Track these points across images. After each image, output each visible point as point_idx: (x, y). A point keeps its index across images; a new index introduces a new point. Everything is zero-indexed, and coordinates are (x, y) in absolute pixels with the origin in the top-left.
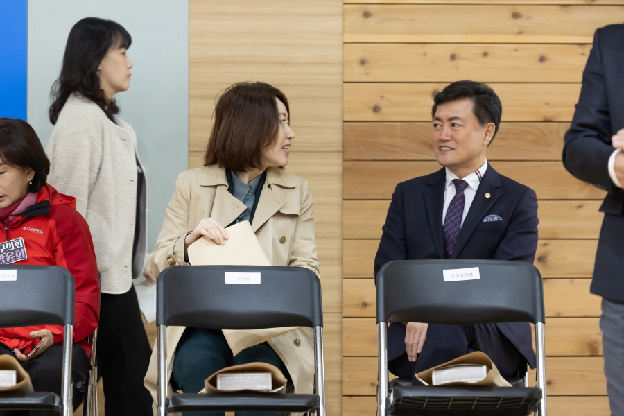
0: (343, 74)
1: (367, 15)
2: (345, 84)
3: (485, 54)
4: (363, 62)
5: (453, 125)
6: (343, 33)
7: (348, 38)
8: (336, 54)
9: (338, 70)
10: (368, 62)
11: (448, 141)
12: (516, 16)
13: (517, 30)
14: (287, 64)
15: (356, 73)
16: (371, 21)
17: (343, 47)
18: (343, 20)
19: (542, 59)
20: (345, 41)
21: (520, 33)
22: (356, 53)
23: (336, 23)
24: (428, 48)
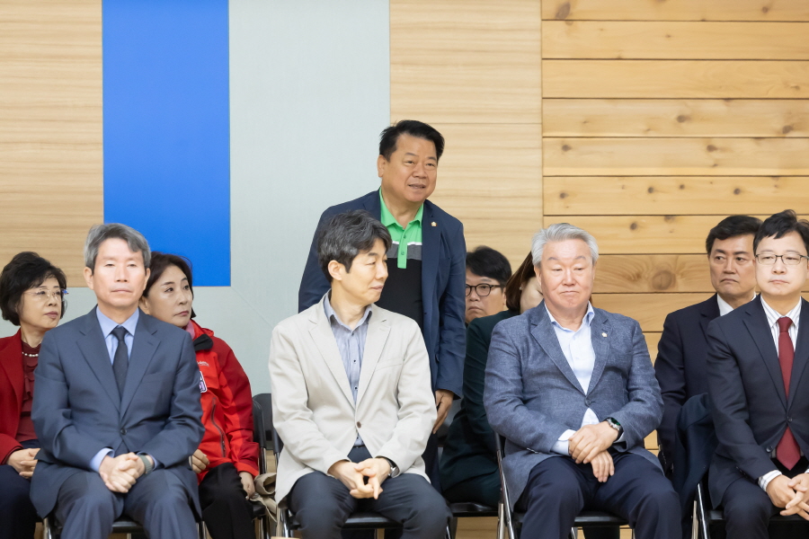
0: (543, 207)
1: (566, 148)
2: (546, 217)
3: (682, 187)
4: (563, 196)
5: (739, 259)
6: (543, 167)
7: (548, 171)
8: (536, 188)
9: (538, 203)
10: (568, 195)
11: (733, 273)
12: (711, 148)
13: (712, 163)
14: (489, 197)
15: (556, 206)
16: (570, 154)
17: (543, 180)
18: (543, 154)
19: (737, 191)
20: (545, 174)
21: (715, 165)
22: (555, 186)
23: (536, 157)
24: (625, 181)
